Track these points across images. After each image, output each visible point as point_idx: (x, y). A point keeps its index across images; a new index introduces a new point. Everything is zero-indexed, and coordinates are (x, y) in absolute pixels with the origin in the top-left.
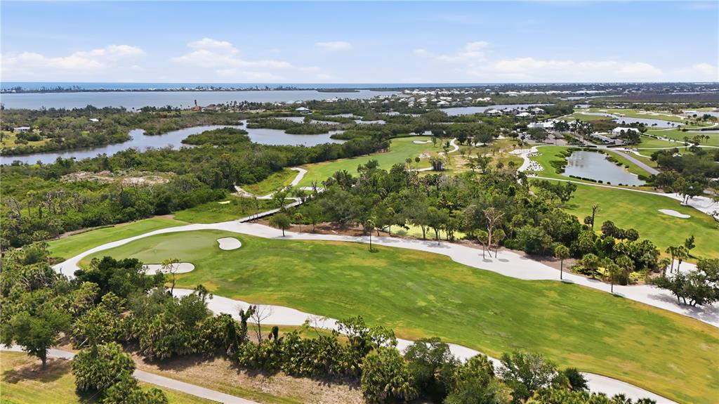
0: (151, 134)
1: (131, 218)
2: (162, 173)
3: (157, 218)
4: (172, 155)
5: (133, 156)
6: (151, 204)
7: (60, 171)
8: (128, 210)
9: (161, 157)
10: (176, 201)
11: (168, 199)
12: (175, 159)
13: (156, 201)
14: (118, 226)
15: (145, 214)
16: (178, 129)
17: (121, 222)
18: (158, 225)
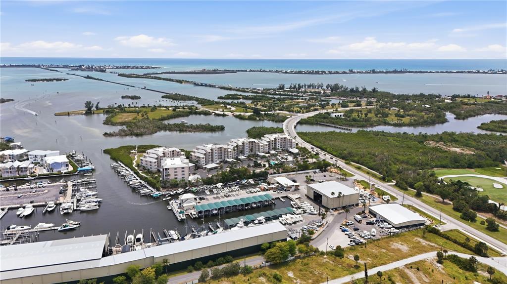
0: (459, 119)
1: (458, 167)
2: (468, 148)
3: (467, 169)
4: (473, 138)
5: (454, 137)
6: (466, 163)
7: (423, 140)
8: (457, 164)
9: (467, 138)
10: (476, 164)
11: (473, 163)
12: (475, 140)
13: (468, 162)
14: (453, 169)
15: (463, 167)
16: (475, 116)
17: (454, 168)
18: (469, 172)
